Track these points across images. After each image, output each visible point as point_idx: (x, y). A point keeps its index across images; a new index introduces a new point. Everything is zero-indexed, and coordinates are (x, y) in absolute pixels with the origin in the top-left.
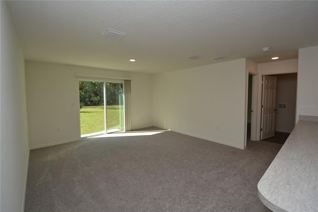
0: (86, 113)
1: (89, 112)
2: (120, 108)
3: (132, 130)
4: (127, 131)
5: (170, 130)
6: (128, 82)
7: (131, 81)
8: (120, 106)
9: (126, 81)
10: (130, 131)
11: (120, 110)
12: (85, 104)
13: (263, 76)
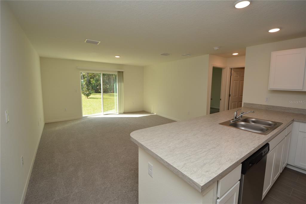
0: (95, 99)
1: (97, 98)
2: (115, 95)
3: (124, 113)
4: (120, 113)
5: (155, 114)
6: (121, 73)
7: (124, 73)
8: (115, 94)
9: (119, 72)
10: (122, 113)
11: (115, 97)
12: (95, 92)
13: (231, 69)
